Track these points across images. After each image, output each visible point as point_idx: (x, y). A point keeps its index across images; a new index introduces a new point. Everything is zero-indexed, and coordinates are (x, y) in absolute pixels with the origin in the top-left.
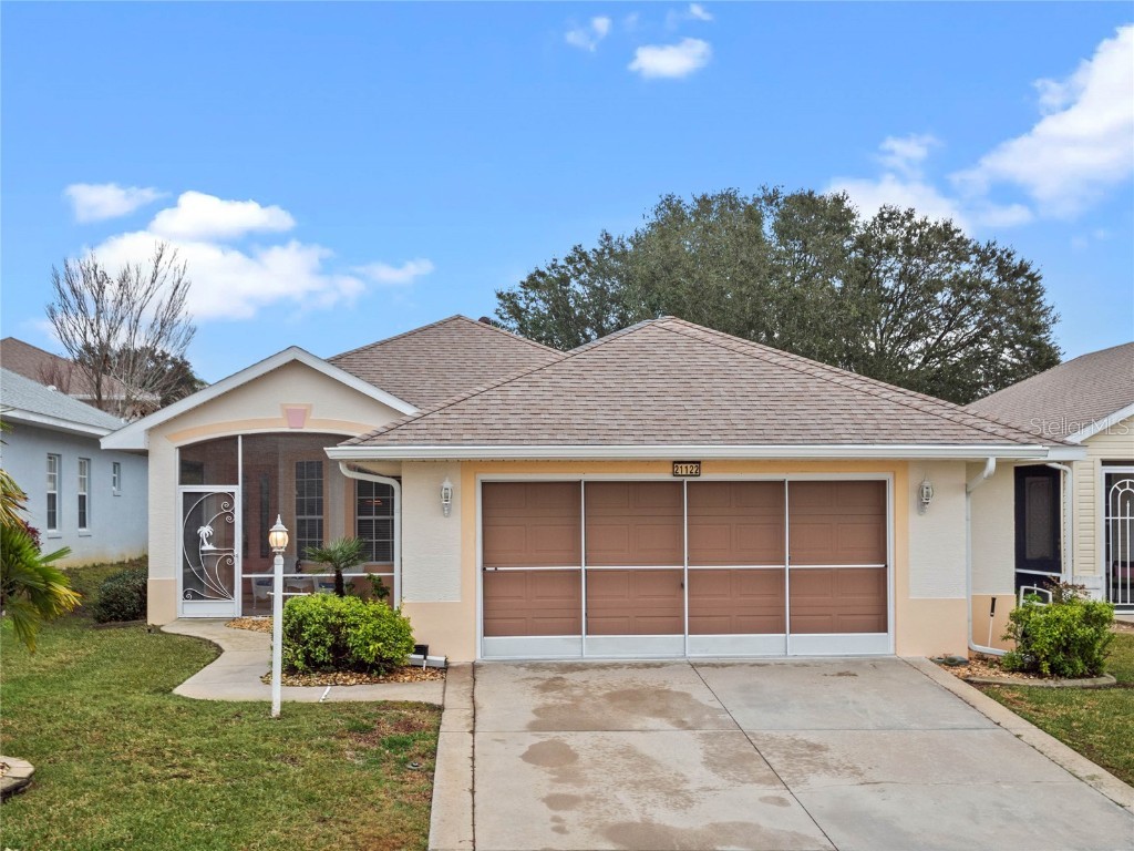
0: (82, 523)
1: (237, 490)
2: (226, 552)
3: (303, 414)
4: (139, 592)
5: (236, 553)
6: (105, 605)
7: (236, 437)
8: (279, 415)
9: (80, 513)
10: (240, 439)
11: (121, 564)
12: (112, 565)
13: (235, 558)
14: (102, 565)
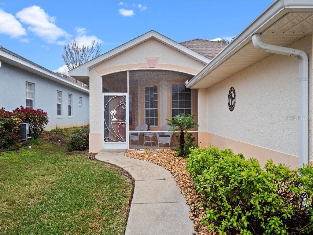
0: (70, 114)
1: (127, 95)
2: (122, 121)
3: (155, 61)
4: (86, 138)
5: (126, 122)
6: (71, 144)
7: (126, 72)
8: (145, 62)
9: (69, 111)
10: (128, 72)
11: (82, 127)
12: (79, 127)
13: (126, 124)
14: (76, 127)
